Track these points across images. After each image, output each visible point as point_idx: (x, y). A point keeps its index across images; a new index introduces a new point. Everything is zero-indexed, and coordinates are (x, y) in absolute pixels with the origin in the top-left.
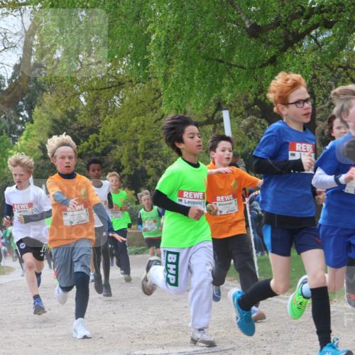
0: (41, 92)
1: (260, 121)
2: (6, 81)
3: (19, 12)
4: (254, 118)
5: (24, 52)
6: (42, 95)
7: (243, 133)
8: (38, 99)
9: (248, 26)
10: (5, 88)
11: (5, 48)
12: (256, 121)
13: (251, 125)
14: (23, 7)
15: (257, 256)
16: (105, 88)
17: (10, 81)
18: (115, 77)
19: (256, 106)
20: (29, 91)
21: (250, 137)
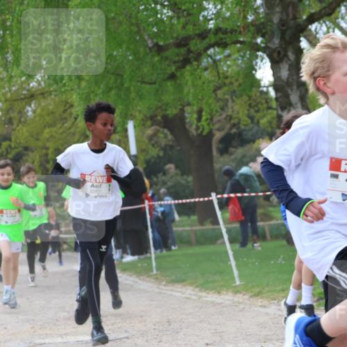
1: (163, 131)
4: (158, 128)
7: (147, 141)
13: (155, 134)
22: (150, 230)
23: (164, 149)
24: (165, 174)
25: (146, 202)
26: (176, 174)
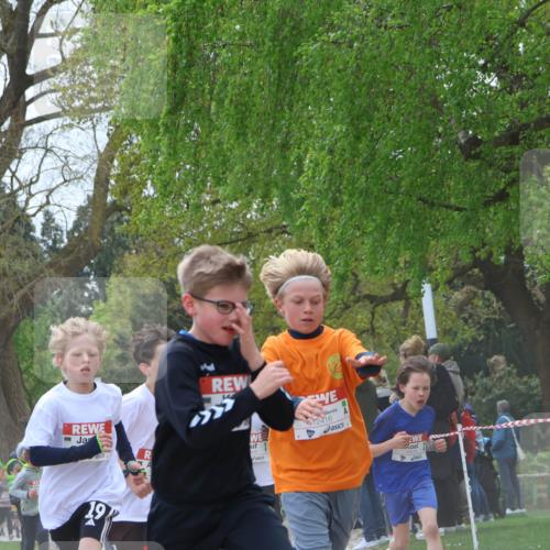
0: (121, 250)
1: (483, 294)
2: (65, 233)
3: (89, 123)
4: (472, 288)
5: (95, 187)
6: (122, 255)
7: (454, 314)
8: (116, 262)
9: (463, 141)
10: (62, 245)
11: (65, 181)
12: (475, 294)
13: (468, 301)
14: (97, 114)
15: (476, 522)
16: (226, 243)
17: (70, 234)
18: (242, 225)
19: (476, 270)
20: (101, 250)
21: (466, 321)
22: (467, 479)
23: (485, 327)
24: (487, 374)
25: (459, 427)
26: (510, 373)
